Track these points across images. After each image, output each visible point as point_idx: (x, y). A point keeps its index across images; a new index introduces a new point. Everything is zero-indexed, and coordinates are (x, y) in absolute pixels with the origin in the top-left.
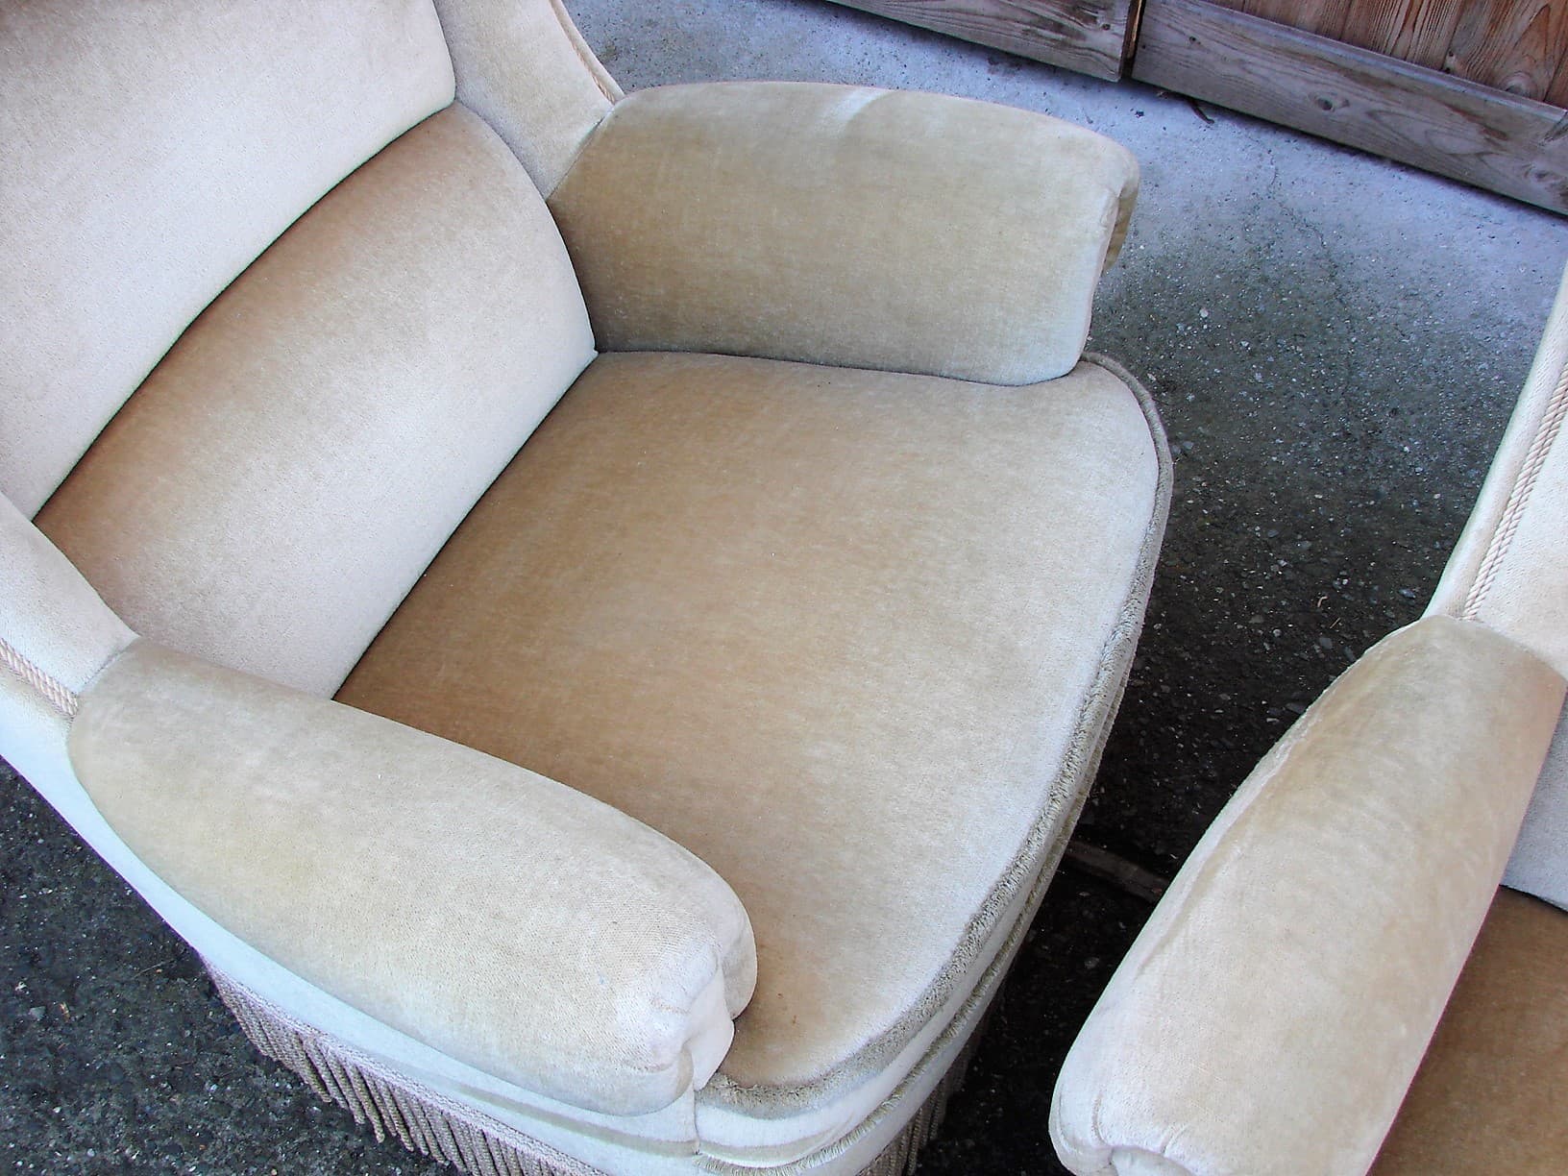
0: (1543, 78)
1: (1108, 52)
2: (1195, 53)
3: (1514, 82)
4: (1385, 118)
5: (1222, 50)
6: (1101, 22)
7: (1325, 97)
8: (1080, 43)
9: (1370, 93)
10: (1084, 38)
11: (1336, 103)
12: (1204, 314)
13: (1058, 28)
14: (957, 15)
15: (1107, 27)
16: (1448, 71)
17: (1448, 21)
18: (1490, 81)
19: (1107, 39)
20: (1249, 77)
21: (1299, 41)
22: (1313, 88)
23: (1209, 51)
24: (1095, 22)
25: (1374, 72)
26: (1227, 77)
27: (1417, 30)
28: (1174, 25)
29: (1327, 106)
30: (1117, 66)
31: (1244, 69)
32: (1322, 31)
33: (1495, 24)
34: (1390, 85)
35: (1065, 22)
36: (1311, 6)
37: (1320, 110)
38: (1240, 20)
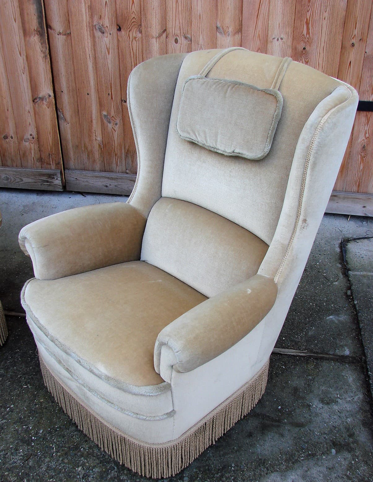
1: (59, 185)
2: (77, 181)
4: (119, 186)
5: (82, 179)
6: (55, 178)
8: (53, 184)
9: (114, 181)
10: (52, 182)
11: (108, 185)
13: (47, 182)
14: (27, 184)
15: (57, 179)
16: (127, 173)
17: (124, 162)
19: (58, 182)
20: (90, 184)
21: (97, 174)
22: (103, 183)
23: (80, 180)
24: (54, 178)
25: (113, 177)
26: (86, 185)
27: (119, 166)
28: (71, 176)
29: (107, 186)
30: (61, 187)
31: (88, 183)
32: (101, 171)
33: (133, 162)
34: (117, 179)
35: (48, 180)
36: (98, 166)
37: (106, 188)
38: (84, 172)
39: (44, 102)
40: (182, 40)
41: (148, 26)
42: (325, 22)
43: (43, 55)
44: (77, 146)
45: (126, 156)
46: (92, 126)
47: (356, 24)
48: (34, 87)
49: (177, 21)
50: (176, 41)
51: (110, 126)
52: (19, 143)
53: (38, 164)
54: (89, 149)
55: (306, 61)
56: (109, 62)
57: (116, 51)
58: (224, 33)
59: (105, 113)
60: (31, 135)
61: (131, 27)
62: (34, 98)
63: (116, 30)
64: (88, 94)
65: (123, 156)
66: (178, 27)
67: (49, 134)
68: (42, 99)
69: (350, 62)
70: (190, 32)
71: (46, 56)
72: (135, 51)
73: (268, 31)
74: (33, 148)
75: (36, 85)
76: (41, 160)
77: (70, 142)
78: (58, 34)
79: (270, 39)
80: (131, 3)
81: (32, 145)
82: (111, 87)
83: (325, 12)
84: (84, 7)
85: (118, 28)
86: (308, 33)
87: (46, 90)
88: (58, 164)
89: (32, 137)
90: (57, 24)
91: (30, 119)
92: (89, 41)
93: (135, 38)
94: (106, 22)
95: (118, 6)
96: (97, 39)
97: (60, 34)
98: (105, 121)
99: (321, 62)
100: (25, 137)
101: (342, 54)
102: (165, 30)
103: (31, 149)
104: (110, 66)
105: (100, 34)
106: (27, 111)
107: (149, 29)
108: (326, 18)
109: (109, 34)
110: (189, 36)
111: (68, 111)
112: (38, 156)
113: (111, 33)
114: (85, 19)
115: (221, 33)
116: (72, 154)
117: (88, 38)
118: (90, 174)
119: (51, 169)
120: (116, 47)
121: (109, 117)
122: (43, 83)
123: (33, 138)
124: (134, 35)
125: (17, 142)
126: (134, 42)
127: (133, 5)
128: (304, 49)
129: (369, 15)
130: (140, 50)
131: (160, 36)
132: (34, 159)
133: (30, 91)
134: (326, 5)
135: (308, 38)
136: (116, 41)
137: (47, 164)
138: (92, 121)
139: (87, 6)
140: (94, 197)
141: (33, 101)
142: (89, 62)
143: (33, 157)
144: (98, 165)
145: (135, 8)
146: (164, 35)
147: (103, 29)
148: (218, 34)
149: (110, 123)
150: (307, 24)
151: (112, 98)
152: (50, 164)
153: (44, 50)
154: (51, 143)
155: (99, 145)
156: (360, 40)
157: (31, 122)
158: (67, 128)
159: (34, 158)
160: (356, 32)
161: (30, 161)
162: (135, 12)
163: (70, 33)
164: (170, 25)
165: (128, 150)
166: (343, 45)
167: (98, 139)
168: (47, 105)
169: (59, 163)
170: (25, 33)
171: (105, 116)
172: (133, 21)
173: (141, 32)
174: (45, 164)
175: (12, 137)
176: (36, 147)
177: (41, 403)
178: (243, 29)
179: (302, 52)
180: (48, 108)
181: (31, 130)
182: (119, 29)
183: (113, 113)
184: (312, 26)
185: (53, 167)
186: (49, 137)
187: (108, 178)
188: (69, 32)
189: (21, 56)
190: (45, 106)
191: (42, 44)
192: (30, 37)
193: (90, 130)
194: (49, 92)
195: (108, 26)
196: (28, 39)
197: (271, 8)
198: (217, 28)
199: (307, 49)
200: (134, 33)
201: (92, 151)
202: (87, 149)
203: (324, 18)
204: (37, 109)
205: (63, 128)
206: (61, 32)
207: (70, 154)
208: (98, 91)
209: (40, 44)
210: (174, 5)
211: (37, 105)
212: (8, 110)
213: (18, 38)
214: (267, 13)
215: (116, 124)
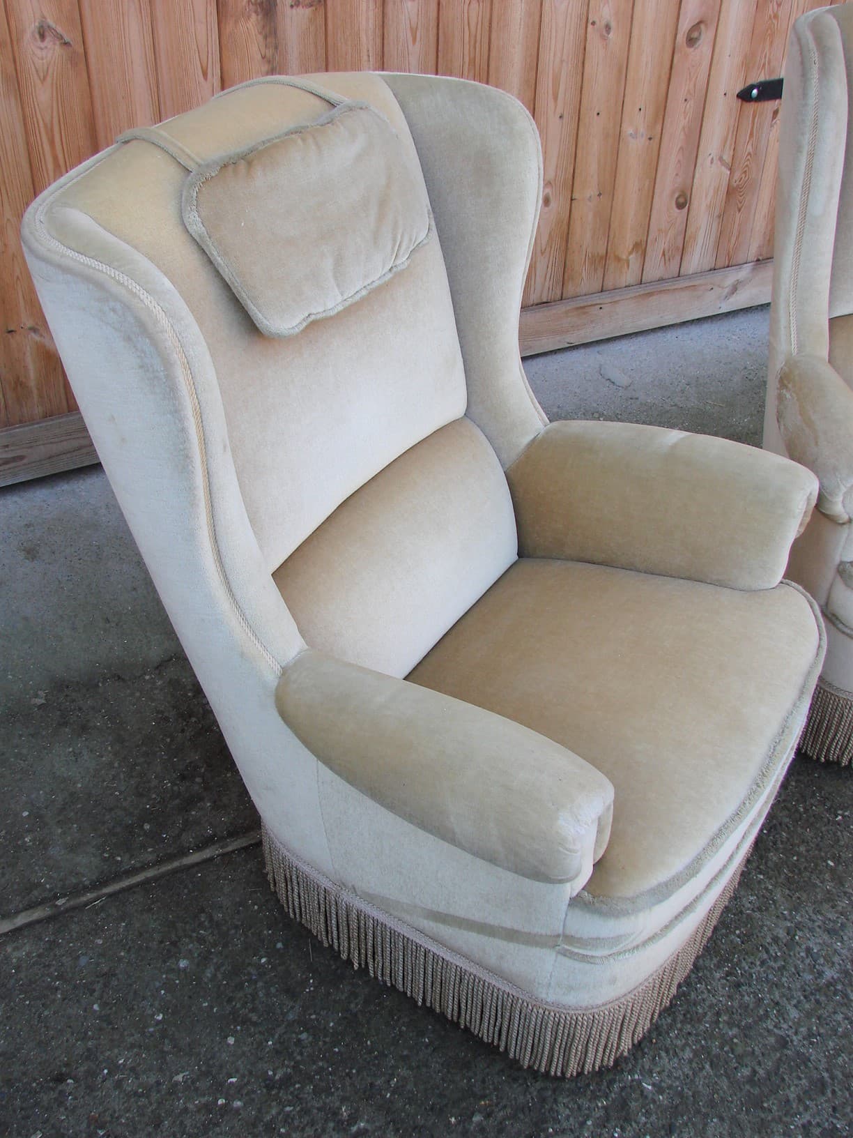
57: (432, 32)
78: (292, 7)
120: (433, 24)
136: (433, 7)
191: (266, 38)
192: (236, 22)
209: (260, 38)
213: (201, 29)
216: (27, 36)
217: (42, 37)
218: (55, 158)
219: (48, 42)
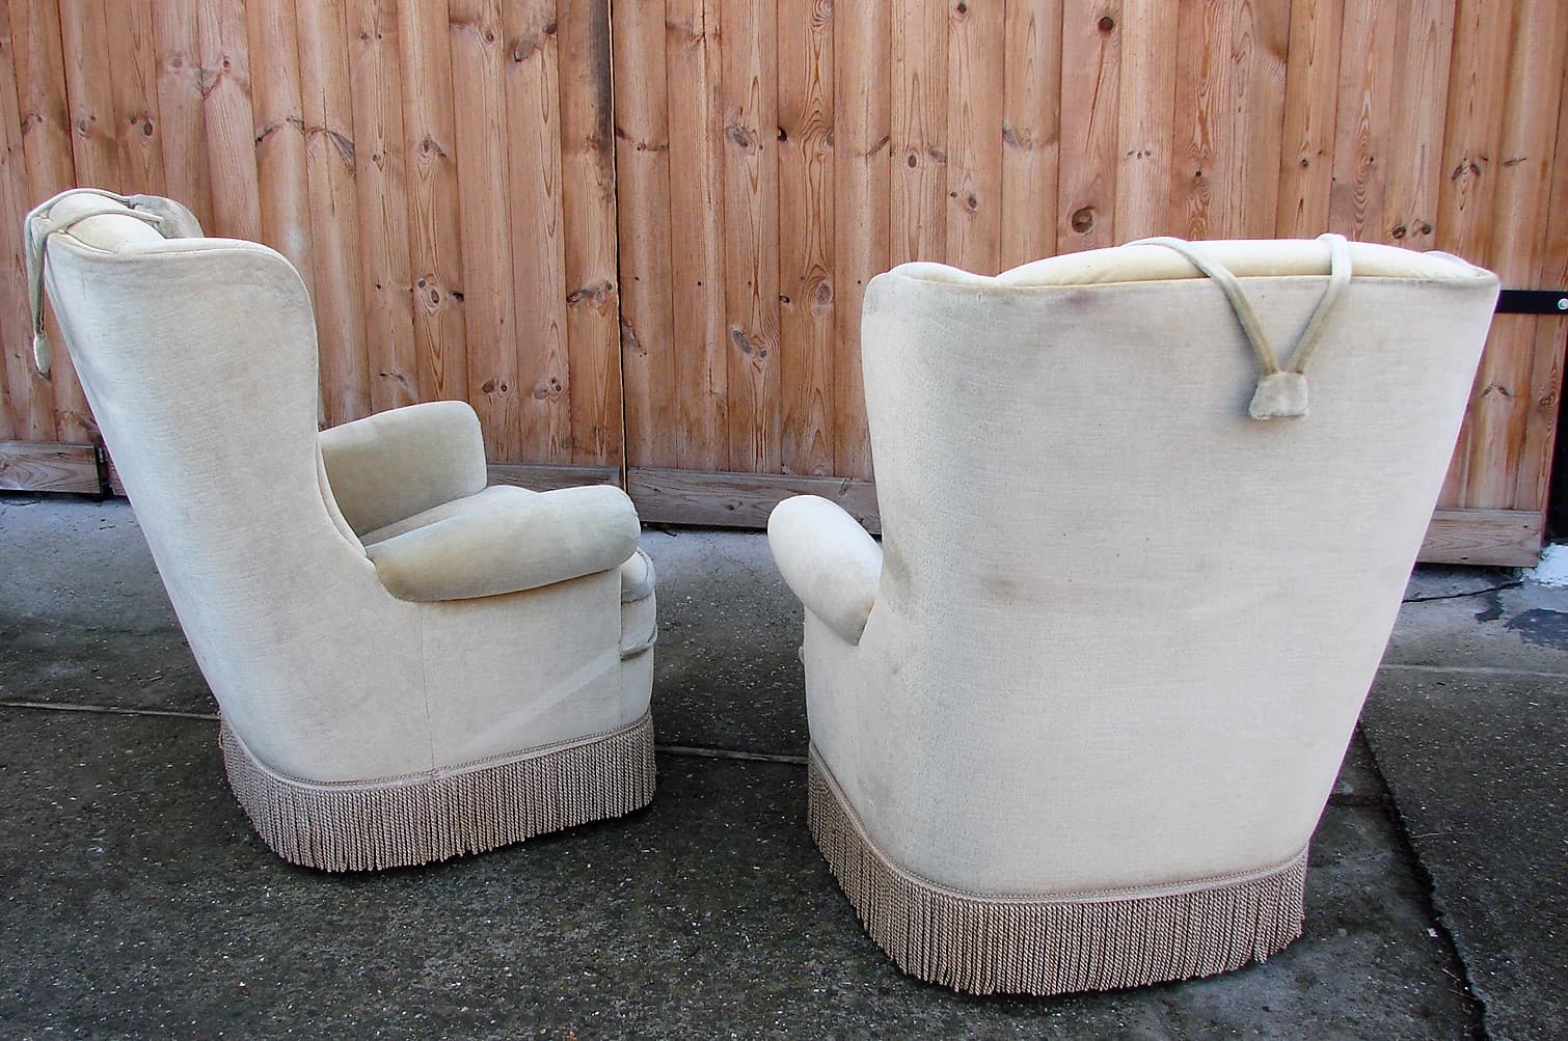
0: (829, 466)
2: (659, 497)
3: (817, 472)
4: (762, 506)
5: (672, 492)
7: (729, 504)
9: (749, 494)
11: (735, 504)
12: (689, 598)
16: (785, 473)
17: (777, 448)
18: (805, 473)
20: (690, 504)
21: (710, 477)
22: (721, 500)
23: (666, 494)
25: (750, 483)
26: (679, 506)
27: (764, 457)
28: (644, 484)
29: (732, 508)
31: (685, 499)
32: (719, 470)
33: (798, 445)
34: (760, 487)
36: (710, 459)
37: (728, 511)
38: (677, 474)
39: (594, 301)
40: (924, 159)
41: (848, 129)
42: (1240, 117)
43: (601, 194)
44: (663, 410)
45: (784, 431)
46: (703, 359)
47: (1308, 119)
48: (573, 265)
49: (916, 118)
50: (912, 162)
51: (748, 359)
52: (522, 401)
53: (565, 454)
54: (693, 415)
55: (1204, 200)
56: (755, 208)
57: (773, 184)
58: (1020, 142)
59: (737, 328)
60: (553, 381)
61: (809, 132)
62: (572, 291)
63: (775, 137)
64: (699, 284)
65: (777, 431)
66: (918, 131)
67: (598, 379)
68: (589, 294)
69: (1302, 201)
70: (942, 142)
71: (609, 196)
72: (816, 185)
73: (1117, 138)
74: (554, 412)
75: (578, 263)
76: (572, 442)
77: (646, 398)
78: (639, 149)
79: (1122, 152)
80: (812, 81)
81: (554, 407)
82: (756, 268)
83: (1241, 96)
84: (703, 89)
85: (780, 134)
86: (1205, 140)
87: (599, 273)
88: (613, 452)
89: (554, 385)
90: (639, 124)
91: (555, 342)
92: (711, 162)
93: (819, 155)
94: (754, 122)
95: (782, 88)
96: (729, 158)
97: (642, 147)
98: (736, 347)
99: (1236, 203)
100: (538, 387)
101: (1282, 182)
102: (887, 139)
103: (549, 415)
104: (755, 218)
105: (737, 146)
106: (551, 323)
107: (851, 136)
108: (1243, 110)
109: (757, 148)
110: (941, 150)
111: (646, 326)
112: (565, 432)
113: (763, 144)
114: (704, 116)
115: (1014, 142)
116: (647, 429)
117: (708, 156)
118: (692, 477)
119: (596, 465)
120: (772, 177)
121: (746, 336)
122: (597, 256)
123: (558, 388)
124: (817, 149)
125: (516, 400)
126: (815, 164)
127: (817, 85)
128: (1199, 174)
129: (1333, 103)
130: (829, 184)
131: (875, 150)
132: (553, 440)
133: (562, 277)
134: (1241, 80)
135: (1205, 151)
136: (773, 161)
137: (588, 452)
138: (704, 348)
139: (712, 87)
140: (698, 535)
141: (568, 300)
142: (708, 210)
143: (553, 437)
144: (713, 456)
145: (822, 91)
146: (886, 148)
147: (745, 136)
148: (1006, 145)
149: (747, 350)
150: (1203, 121)
151: (756, 292)
152: (595, 454)
153: (605, 181)
154: (601, 404)
155: (719, 407)
156: (1320, 153)
157: (557, 351)
158: (641, 367)
159: (556, 438)
160: (1309, 136)
161: (543, 446)
162: (820, 99)
163: (668, 146)
164: (897, 127)
165: (788, 417)
166: (1284, 164)
167: (717, 390)
168: (599, 308)
169: (617, 448)
170: (566, 144)
171: (737, 333)
172: (814, 119)
173: (831, 142)
174: (582, 454)
175: (504, 388)
176: (564, 411)
177: (692, 874)
178: (1062, 133)
179: (1194, 181)
180: (603, 315)
181: (557, 369)
182: (783, 137)
183: (756, 328)
184: (1213, 126)
185: (602, 460)
186: (599, 387)
187: (737, 487)
188: (665, 144)
189: (549, 196)
190: (595, 312)
191: (602, 168)
192: (576, 153)
193: (698, 370)
194: (607, 278)
195: (757, 129)
196: (570, 157)
197: (1123, 88)
198: (1004, 132)
199: (1205, 173)
200: (817, 145)
201: (698, 421)
202: (687, 414)
203: (1237, 109)
204: (575, 318)
205: (631, 365)
206: (646, 143)
207: (644, 428)
208: (724, 277)
209: (597, 168)
210: (909, 87)
211: (575, 310)
212: (502, 322)
213: (547, 156)
214: (1114, 98)
215: (763, 354)
216: (416, 147)
217: (426, 148)
218: (428, 241)
219: (430, 153)
